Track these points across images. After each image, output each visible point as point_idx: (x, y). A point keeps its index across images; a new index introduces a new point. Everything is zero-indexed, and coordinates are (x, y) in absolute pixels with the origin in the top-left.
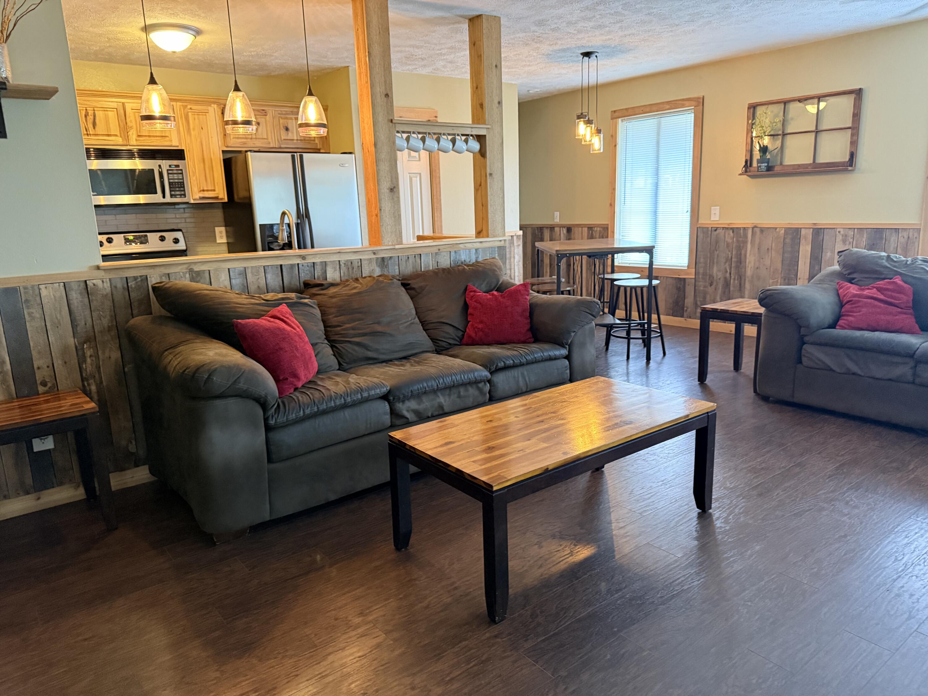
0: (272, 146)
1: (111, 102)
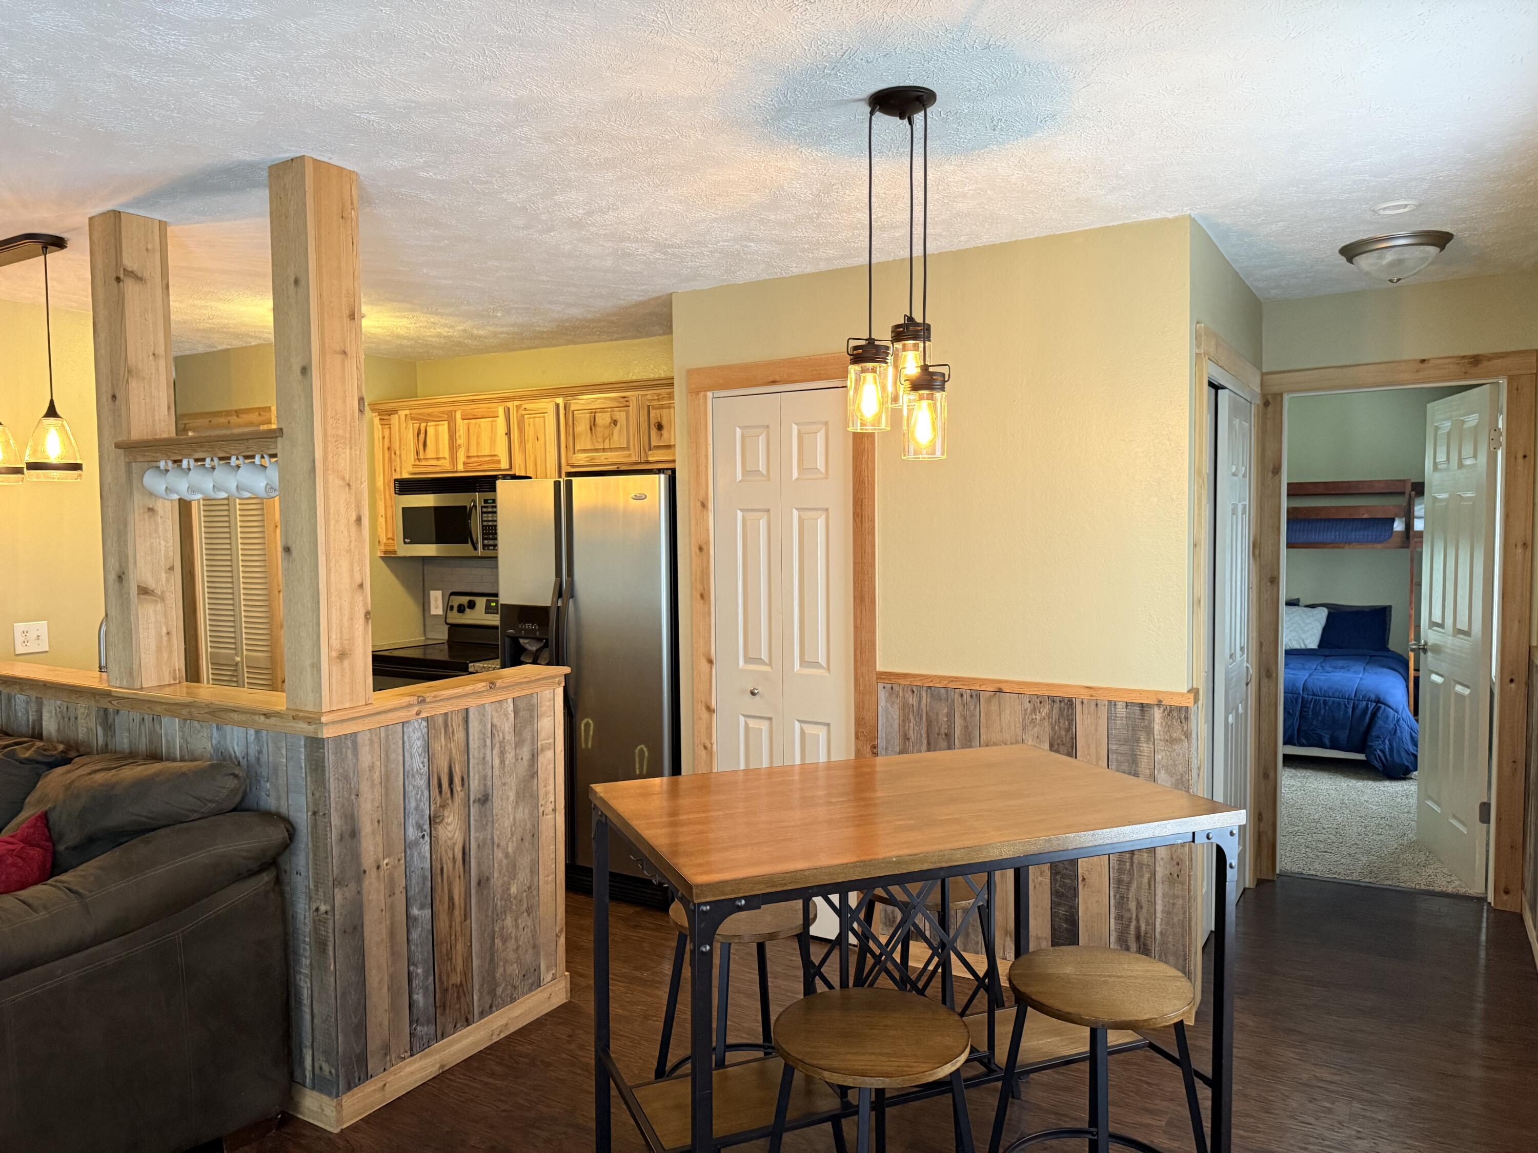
0: (634, 459)
1: (443, 412)
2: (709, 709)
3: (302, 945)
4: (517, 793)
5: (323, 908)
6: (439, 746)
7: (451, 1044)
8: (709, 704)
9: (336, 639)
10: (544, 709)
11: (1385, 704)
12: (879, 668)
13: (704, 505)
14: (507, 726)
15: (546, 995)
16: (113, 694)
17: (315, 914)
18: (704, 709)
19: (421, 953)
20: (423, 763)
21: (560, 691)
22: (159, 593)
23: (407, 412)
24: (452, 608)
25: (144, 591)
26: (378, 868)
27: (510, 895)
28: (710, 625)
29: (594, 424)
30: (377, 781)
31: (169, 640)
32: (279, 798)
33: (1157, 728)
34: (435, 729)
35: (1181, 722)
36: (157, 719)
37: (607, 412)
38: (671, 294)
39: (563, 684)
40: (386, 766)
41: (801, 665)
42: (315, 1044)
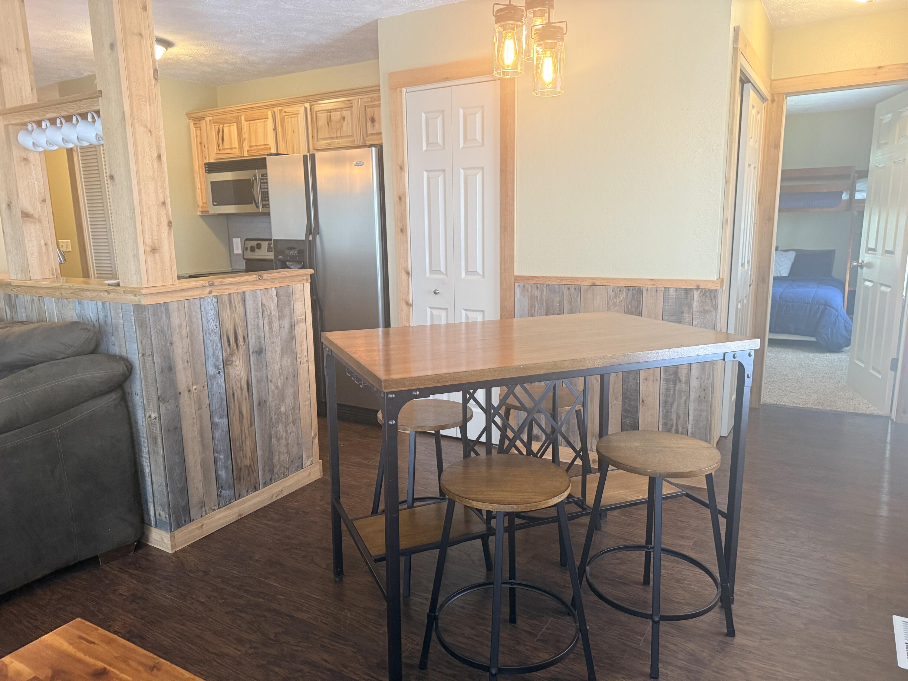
0: (357, 143)
1: (233, 117)
2: (408, 304)
3: (142, 439)
4: (282, 349)
5: (153, 415)
6: (226, 315)
7: (244, 502)
8: (408, 301)
9: (149, 238)
10: (297, 296)
11: (830, 307)
12: (517, 273)
13: (401, 168)
14: (272, 305)
15: (307, 473)
16: (12, 284)
17: (149, 419)
18: (404, 304)
19: (222, 446)
20: (216, 325)
21: (308, 285)
22: (37, 217)
23: (211, 118)
24: (247, 249)
25: (26, 215)
26: (189, 391)
27: (281, 412)
28: (407, 250)
29: (330, 120)
30: (185, 335)
31: (47, 249)
32: (120, 346)
33: (695, 304)
34: (222, 304)
35: (711, 299)
36: (41, 298)
37: (338, 111)
38: (377, 20)
39: (310, 281)
40: (190, 326)
41: (466, 274)
42: (155, 500)
